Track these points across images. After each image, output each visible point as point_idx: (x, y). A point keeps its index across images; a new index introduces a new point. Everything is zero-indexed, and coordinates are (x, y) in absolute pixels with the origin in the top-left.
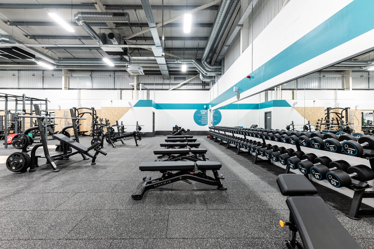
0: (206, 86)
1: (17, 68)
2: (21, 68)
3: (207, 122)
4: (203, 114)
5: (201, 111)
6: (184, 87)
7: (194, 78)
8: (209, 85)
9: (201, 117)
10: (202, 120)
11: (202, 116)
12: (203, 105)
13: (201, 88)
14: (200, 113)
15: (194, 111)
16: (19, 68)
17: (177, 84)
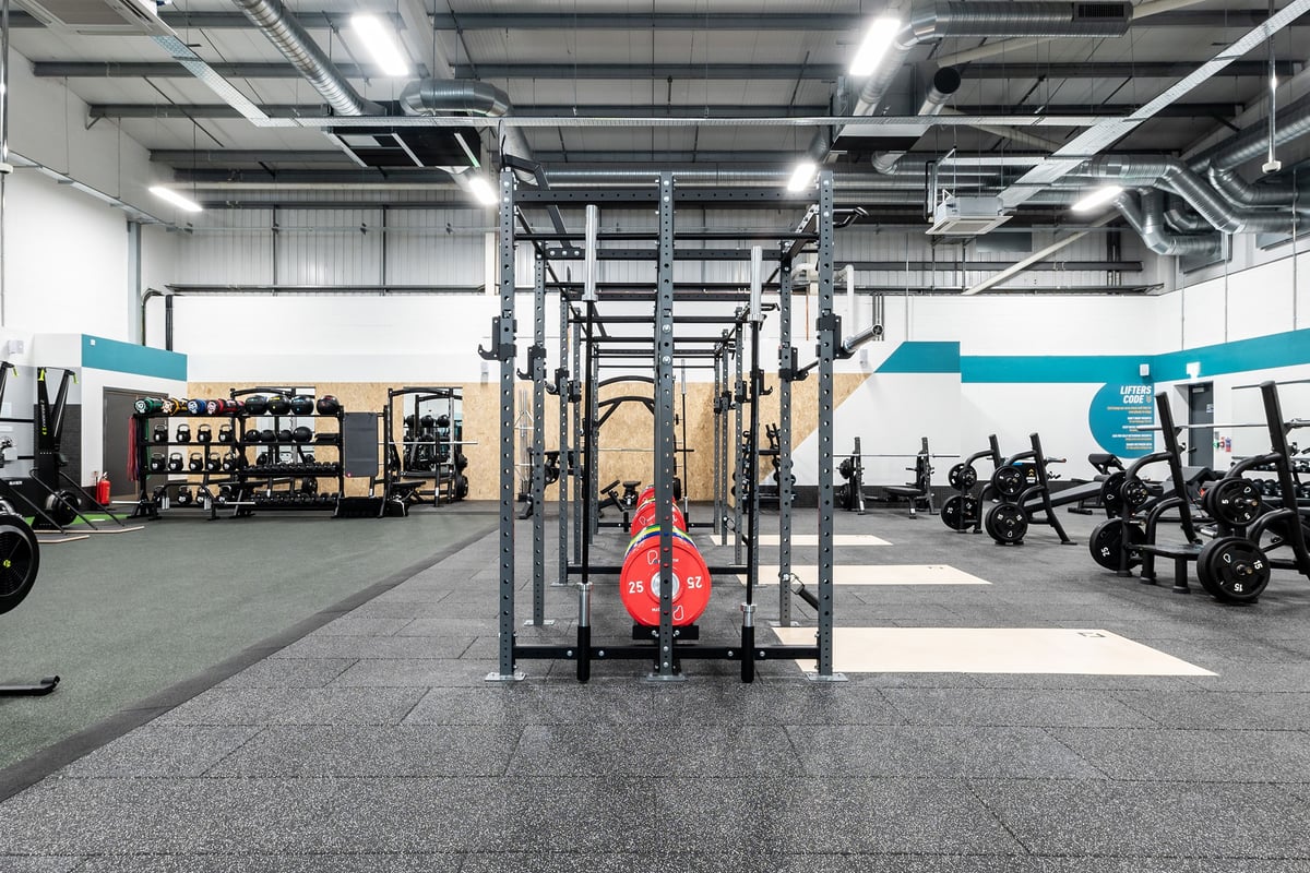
0: (1125, 275)
1: (266, 198)
2: (285, 198)
3: (1153, 442)
4: (1133, 405)
5: (1125, 390)
6: (1029, 280)
7: (1079, 236)
8: (1140, 270)
9: (1122, 418)
10: (1127, 432)
11: (1126, 414)
12: (1138, 360)
13: (1103, 283)
14: (1118, 400)
15: (1092, 389)
16: (276, 198)
17: (1000, 267)
